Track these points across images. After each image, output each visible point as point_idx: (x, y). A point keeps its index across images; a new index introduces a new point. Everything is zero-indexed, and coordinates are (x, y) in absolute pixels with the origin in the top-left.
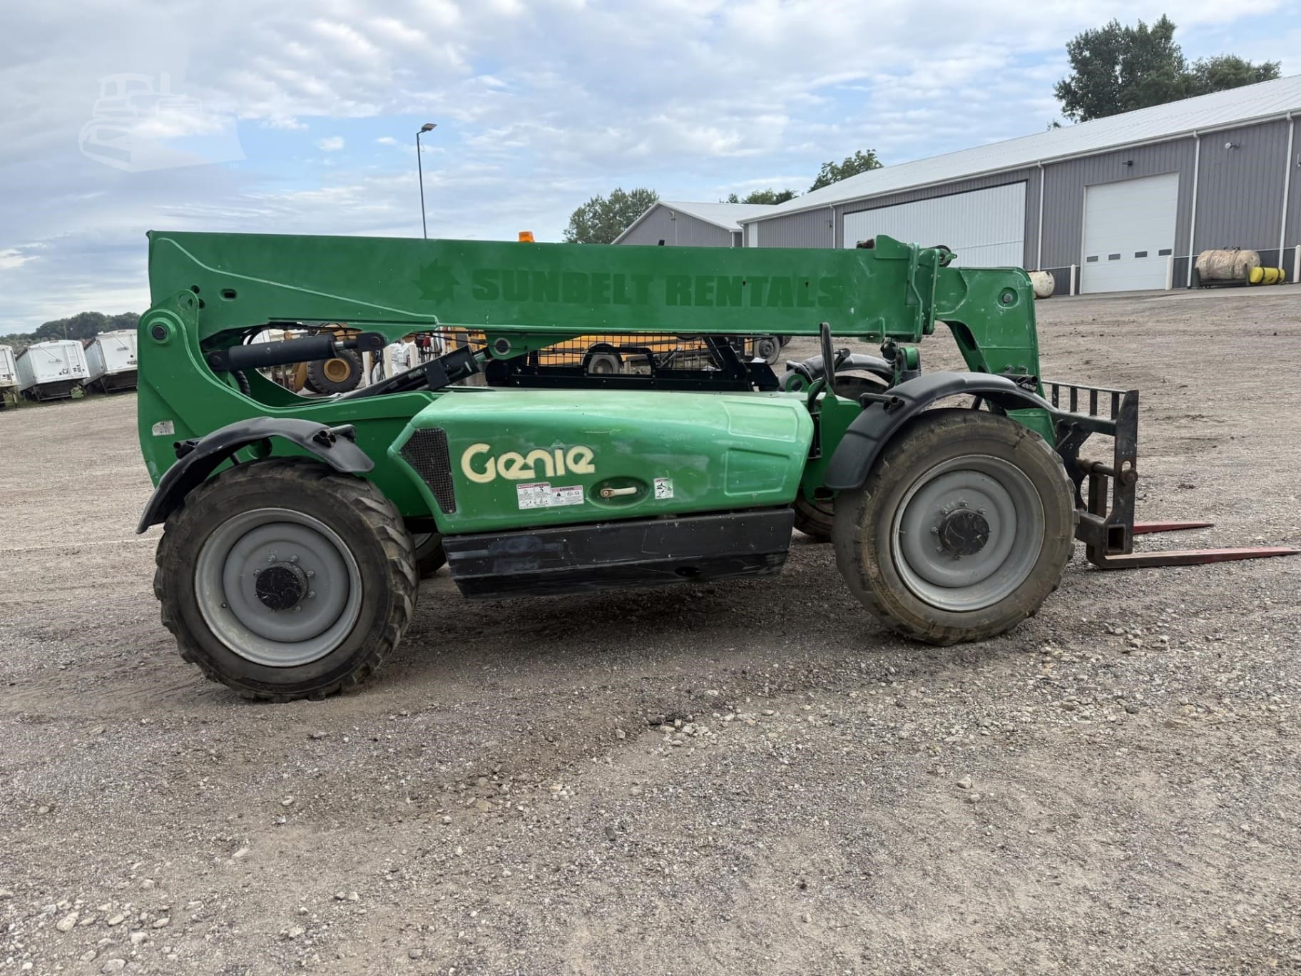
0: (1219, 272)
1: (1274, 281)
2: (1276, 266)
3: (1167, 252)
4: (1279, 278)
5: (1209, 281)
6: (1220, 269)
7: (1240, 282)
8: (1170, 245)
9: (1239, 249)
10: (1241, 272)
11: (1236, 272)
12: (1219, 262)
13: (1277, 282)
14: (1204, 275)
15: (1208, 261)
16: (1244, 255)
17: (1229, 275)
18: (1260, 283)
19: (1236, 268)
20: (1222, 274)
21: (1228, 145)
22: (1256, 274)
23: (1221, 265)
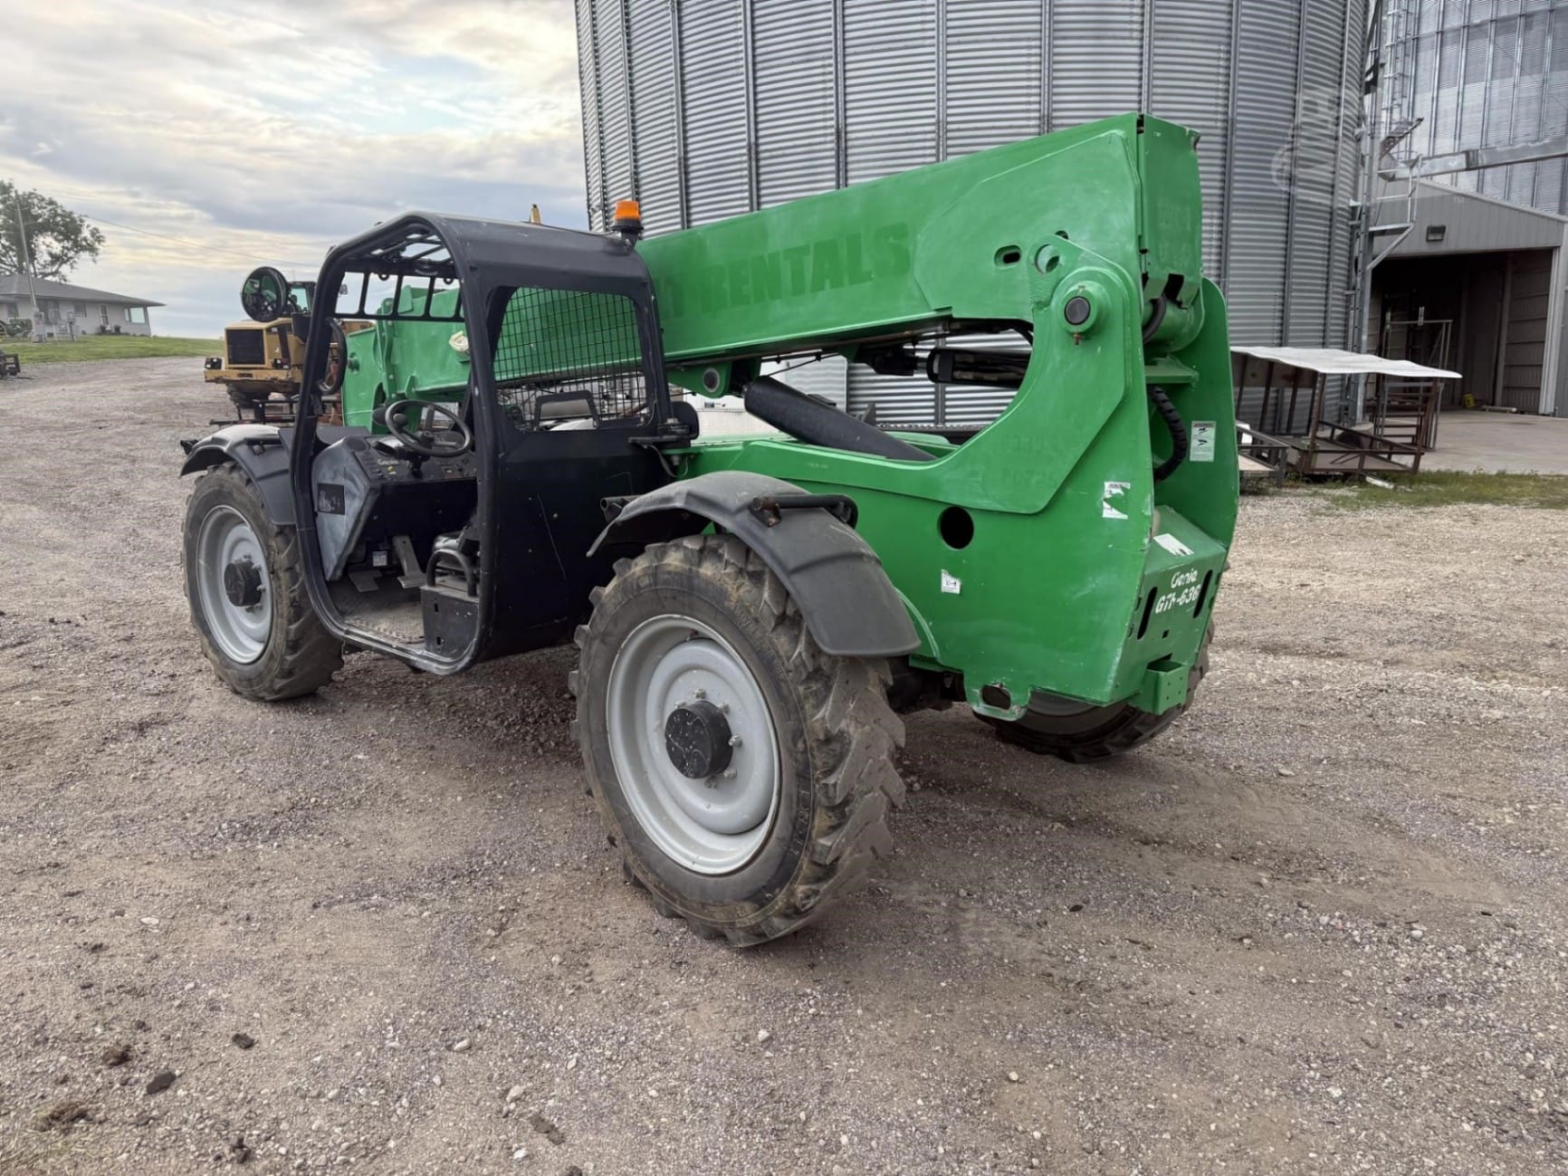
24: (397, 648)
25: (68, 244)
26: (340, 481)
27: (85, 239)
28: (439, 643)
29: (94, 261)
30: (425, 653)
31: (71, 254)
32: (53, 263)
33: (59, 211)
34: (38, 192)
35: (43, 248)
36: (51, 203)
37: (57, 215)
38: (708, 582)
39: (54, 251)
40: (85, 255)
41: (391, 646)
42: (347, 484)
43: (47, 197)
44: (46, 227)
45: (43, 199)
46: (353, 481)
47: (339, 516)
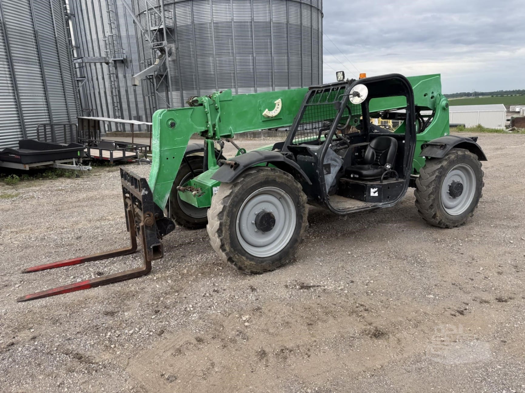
24: (372, 207)
26: (330, 162)
28: (388, 198)
30: (383, 203)
38: (468, 155)
41: (369, 207)
42: (333, 162)
46: (335, 161)
47: (329, 175)
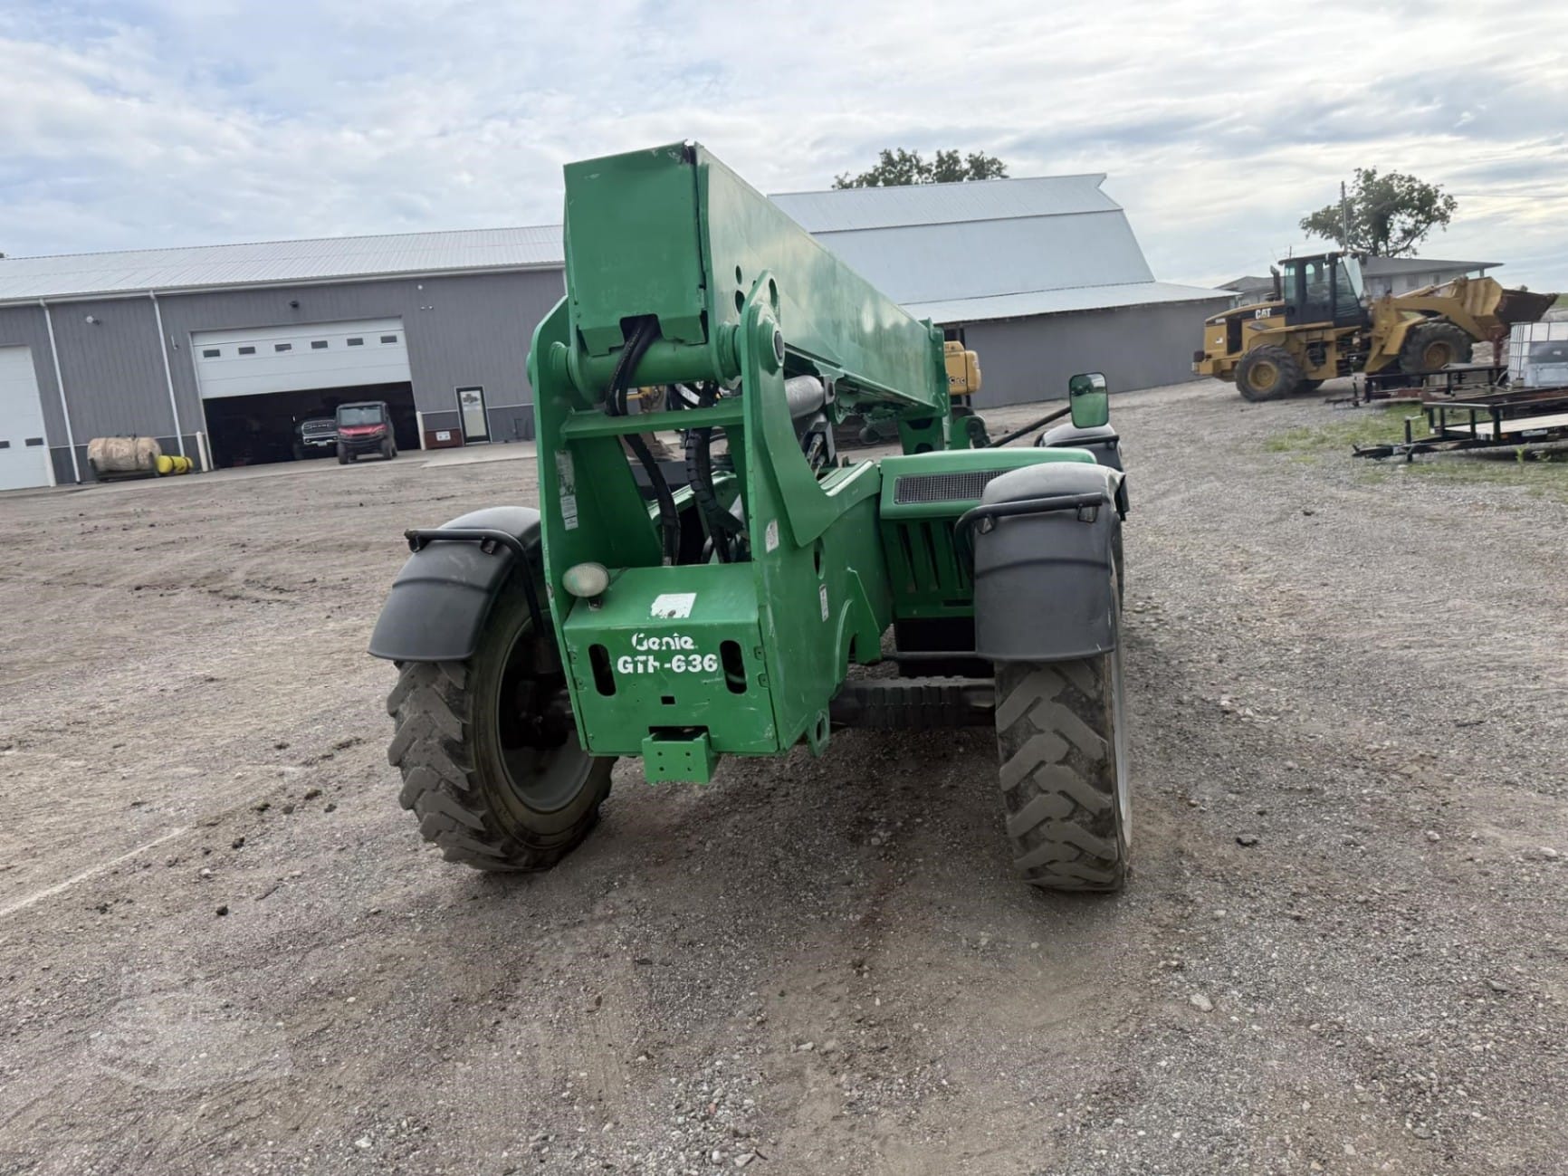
0: (121, 462)
1: (183, 471)
2: (179, 455)
3: (38, 442)
4: (188, 467)
5: (110, 474)
6: (121, 458)
7: (150, 473)
8: (41, 432)
9: (135, 436)
10: (147, 462)
11: (141, 462)
12: (117, 450)
13: (187, 471)
14: (101, 466)
15: (104, 450)
16: (146, 443)
17: (133, 466)
18: (173, 472)
19: (140, 457)
20: (123, 465)
21: (90, 319)
22: (164, 463)
23: (120, 454)
25: (1420, 217)
27: (1438, 209)
29: (1445, 229)
31: (1423, 226)
32: (1404, 239)
33: (1417, 186)
34: (1398, 173)
35: (1397, 226)
36: (1411, 179)
37: (1413, 190)
39: (1406, 227)
40: (1436, 225)
43: (1406, 175)
44: (1401, 205)
45: (1403, 178)
